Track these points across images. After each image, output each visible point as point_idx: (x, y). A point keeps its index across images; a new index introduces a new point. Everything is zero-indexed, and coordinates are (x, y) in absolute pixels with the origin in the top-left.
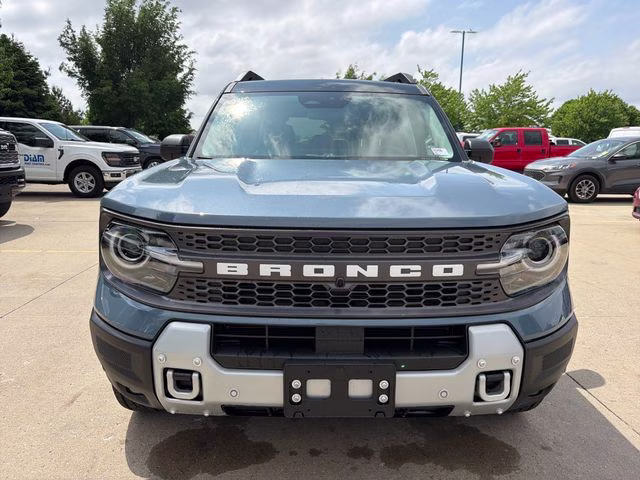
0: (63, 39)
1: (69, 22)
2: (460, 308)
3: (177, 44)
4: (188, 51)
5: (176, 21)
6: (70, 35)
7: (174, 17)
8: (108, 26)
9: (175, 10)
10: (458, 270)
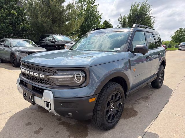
0: (119, 19)
1: (121, 14)
2: (45, 85)
3: (150, 16)
4: (153, 17)
5: (150, 9)
6: (121, 18)
7: (149, 8)
8: (130, 14)
9: (150, 6)
10: (43, 76)
